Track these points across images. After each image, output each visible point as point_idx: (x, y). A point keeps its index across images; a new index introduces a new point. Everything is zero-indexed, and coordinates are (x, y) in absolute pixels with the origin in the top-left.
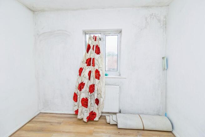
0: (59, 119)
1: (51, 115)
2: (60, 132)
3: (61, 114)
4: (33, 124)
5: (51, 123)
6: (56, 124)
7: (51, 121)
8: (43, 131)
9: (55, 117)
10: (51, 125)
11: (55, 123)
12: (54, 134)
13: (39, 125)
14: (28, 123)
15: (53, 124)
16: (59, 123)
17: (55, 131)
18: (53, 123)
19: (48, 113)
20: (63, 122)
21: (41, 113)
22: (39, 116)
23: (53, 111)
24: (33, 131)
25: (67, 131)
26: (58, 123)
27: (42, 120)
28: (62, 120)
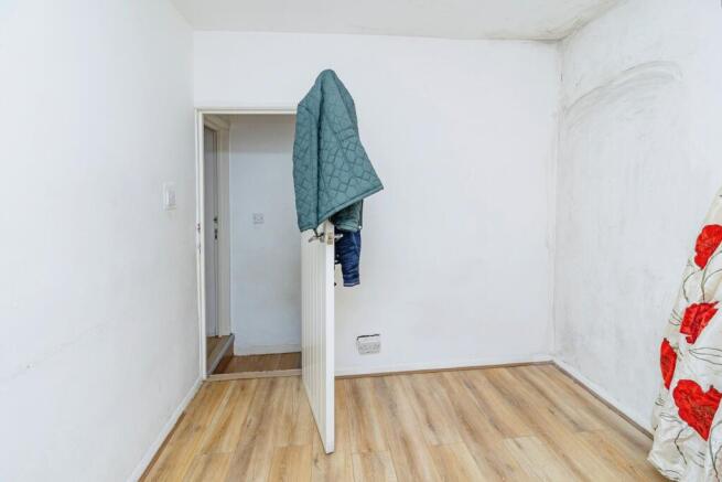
0: (587, 416)
1: (576, 387)
2: (557, 448)
3: (610, 407)
4: (514, 376)
5: (554, 407)
6: (565, 420)
7: (560, 402)
8: (519, 407)
9: (584, 401)
10: (553, 413)
11: (567, 416)
12: (534, 438)
13: (521, 389)
14: (507, 366)
15: (557, 413)
16: (578, 427)
17: (544, 435)
18: (560, 410)
19: (570, 376)
20: (592, 432)
21: (552, 363)
22: (544, 368)
23: (587, 377)
24: (500, 391)
25: (579, 465)
26: (573, 422)
27: (541, 383)
28: (598, 425)
